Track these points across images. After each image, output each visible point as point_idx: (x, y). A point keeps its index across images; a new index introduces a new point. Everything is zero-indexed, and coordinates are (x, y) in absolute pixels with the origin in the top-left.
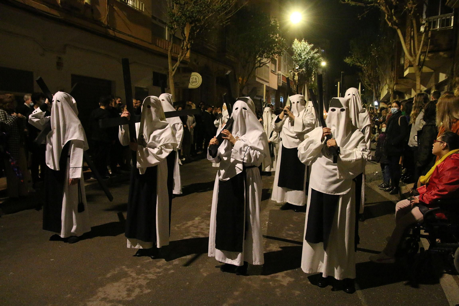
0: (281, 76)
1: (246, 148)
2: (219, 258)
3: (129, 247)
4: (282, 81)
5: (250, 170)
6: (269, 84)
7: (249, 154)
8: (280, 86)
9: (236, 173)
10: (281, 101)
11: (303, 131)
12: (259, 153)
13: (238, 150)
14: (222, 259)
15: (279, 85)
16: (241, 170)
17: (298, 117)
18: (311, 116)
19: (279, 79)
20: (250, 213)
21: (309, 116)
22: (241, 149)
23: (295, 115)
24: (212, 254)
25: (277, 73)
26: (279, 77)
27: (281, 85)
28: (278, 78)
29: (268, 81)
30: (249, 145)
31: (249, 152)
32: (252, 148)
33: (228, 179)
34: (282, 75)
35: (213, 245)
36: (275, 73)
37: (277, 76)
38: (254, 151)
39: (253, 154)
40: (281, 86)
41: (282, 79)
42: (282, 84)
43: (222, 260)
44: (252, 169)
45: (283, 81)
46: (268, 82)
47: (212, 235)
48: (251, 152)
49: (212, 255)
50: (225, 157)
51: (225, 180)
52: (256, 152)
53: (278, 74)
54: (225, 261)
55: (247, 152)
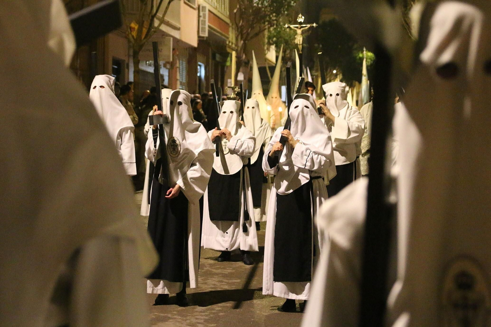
0: (207, 12)
1: (308, 151)
2: (281, 293)
3: (151, 292)
4: (209, 27)
5: (316, 180)
6: (180, 34)
7: (312, 159)
8: (203, 37)
9: (301, 184)
10: (198, 75)
11: (349, 138)
12: (324, 158)
13: (300, 154)
14: (285, 294)
15: (201, 35)
16: (307, 179)
17: (338, 117)
18: (359, 116)
19: (201, 19)
20: (317, 234)
21: (355, 116)
22: (302, 153)
23: (334, 113)
24: (268, 291)
25: (196, 6)
26: (201, 14)
27: (206, 35)
28: (199, 16)
29: (177, 25)
30: (313, 150)
31: (313, 157)
32: (315, 153)
33: (291, 191)
34: (209, 11)
35: (270, 279)
36: (193, 6)
37: (196, 12)
38: (318, 155)
39: (317, 159)
40: (207, 38)
41: (209, 22)
42: (209, 33)
43: (284, 296)
44: (318, 179)
45: (210, 25)
46: (178, 29)
47: (268, 266)
48: (315, 157)
49: (268, 293)
50: (286, 165)
51: (287, 193)
52: (320, 157)
53: (199, 6)
54: (288, 296)
55: (310, 157)
